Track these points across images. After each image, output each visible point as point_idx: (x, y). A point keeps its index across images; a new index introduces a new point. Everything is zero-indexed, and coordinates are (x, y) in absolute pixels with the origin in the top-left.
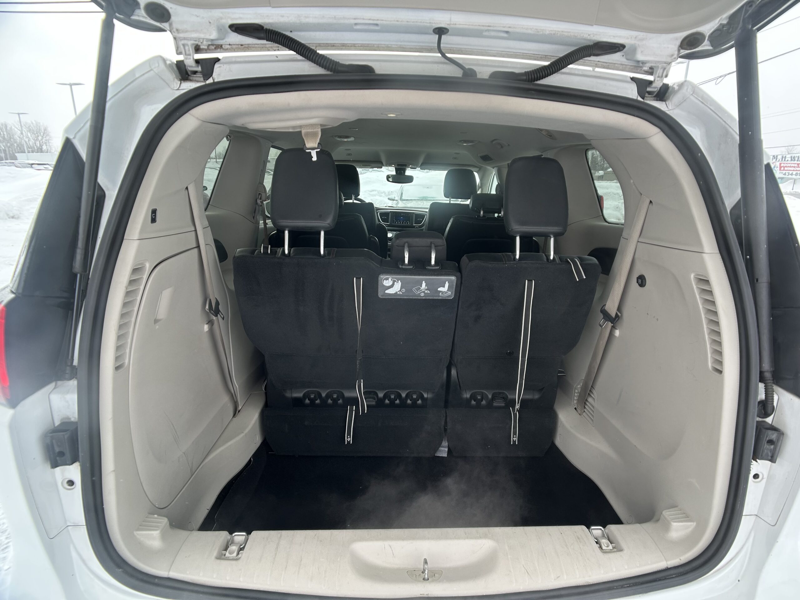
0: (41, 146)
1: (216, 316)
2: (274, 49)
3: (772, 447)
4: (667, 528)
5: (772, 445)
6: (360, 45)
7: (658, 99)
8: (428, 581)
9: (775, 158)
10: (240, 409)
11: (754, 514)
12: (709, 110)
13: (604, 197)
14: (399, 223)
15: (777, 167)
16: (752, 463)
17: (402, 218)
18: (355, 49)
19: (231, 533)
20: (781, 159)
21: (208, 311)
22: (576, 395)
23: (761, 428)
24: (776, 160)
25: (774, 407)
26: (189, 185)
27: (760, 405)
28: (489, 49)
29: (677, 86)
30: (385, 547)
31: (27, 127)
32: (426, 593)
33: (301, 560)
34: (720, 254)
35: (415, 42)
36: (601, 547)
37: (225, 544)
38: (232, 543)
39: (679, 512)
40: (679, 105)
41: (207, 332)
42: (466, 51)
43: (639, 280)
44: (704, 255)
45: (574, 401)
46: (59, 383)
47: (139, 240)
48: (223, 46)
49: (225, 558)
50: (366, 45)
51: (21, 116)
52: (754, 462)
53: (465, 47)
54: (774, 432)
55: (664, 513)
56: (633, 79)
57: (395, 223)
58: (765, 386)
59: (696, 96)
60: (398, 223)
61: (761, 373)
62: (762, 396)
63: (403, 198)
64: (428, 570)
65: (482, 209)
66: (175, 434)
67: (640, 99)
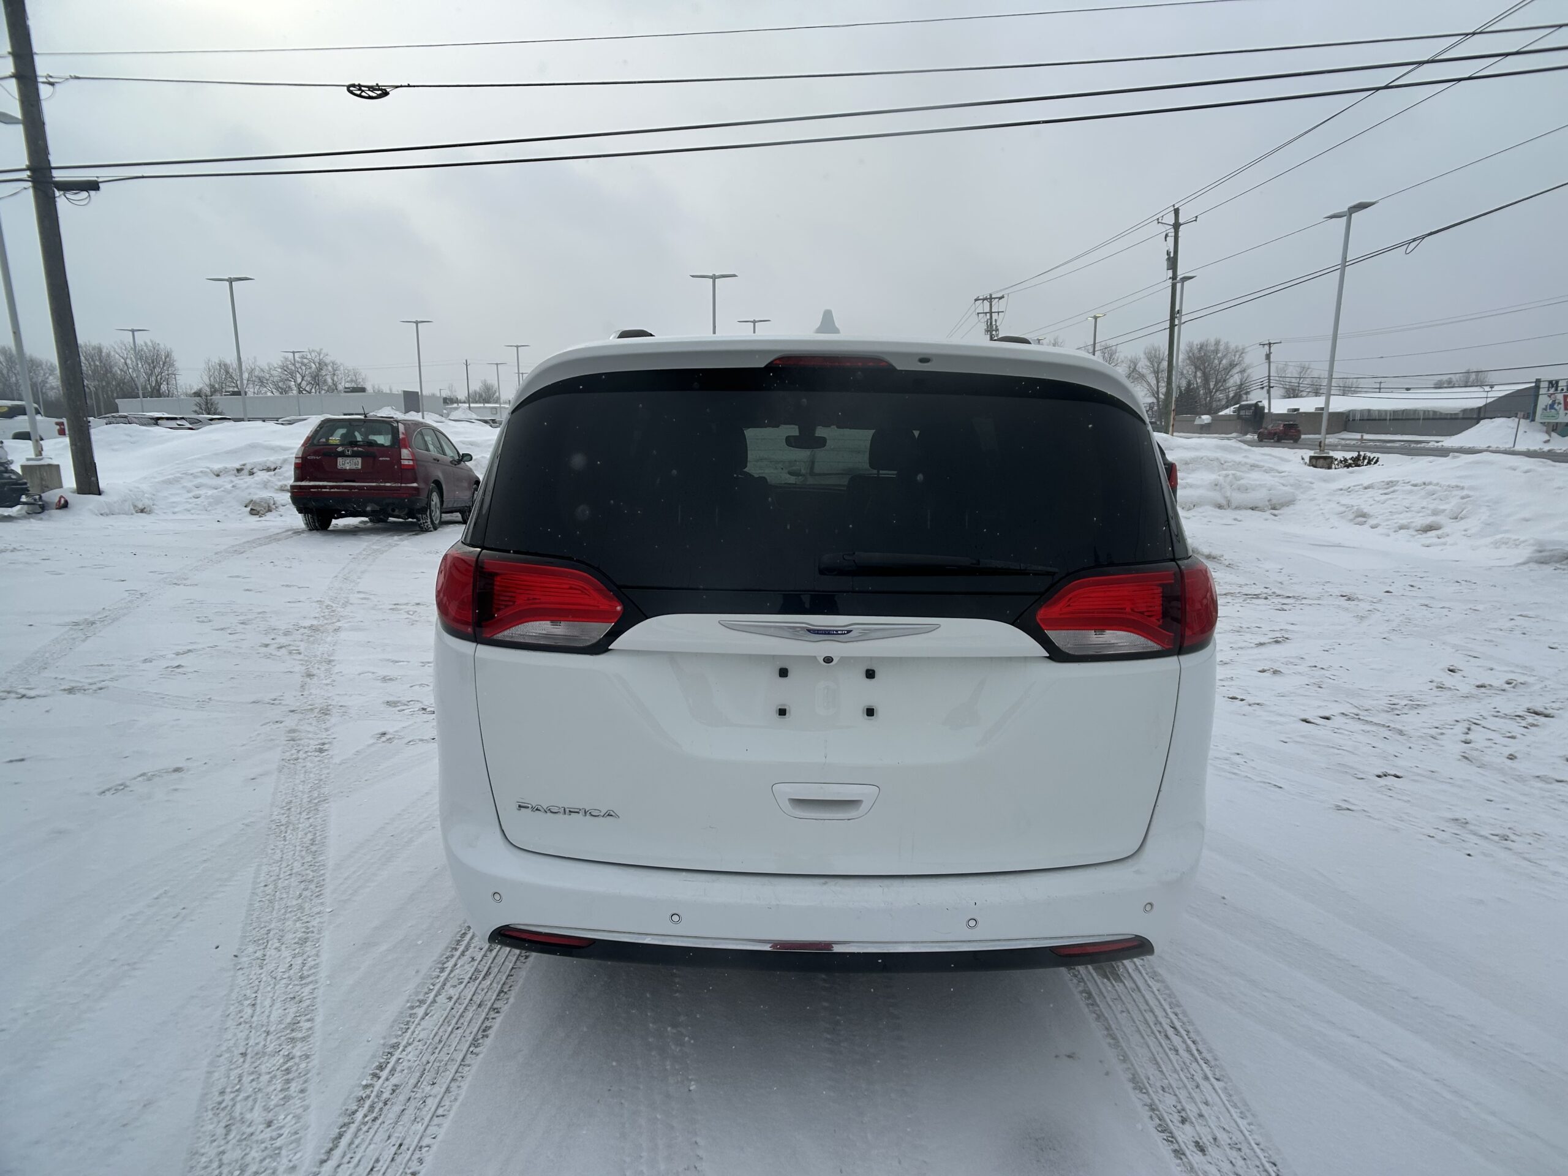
0: (159, 384)
9: (1553, 387)
15: (1559, 403)
31: (137, 351)
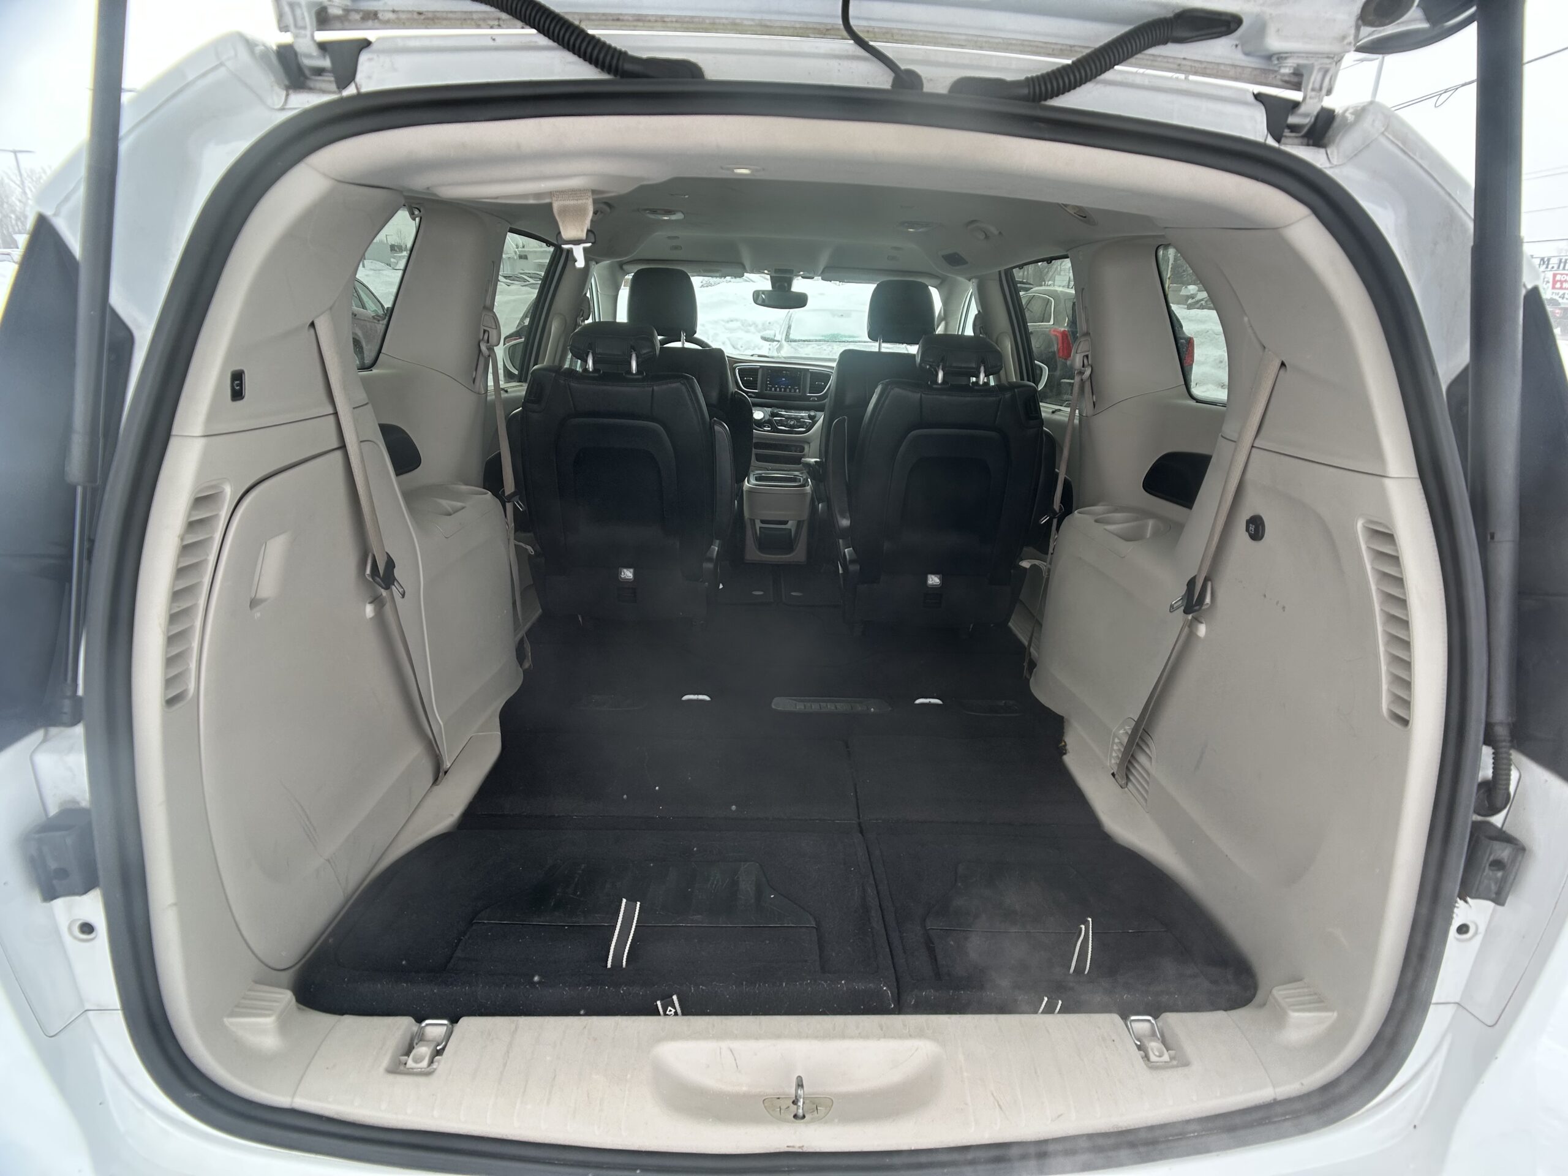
1: (387, 587)
2: (488, 25)
3: (1500, 874)
4: (1279, 1019)
5: (1499, 870)
6: (674, 20)
7: (1311, 142)
8: (802, 1121)
9: (1544, 264)
10: (448, 767)
11: (1453, 1001)
12: (1417, 168)
13: (1195, 339)
14: (778, 389)
15: (1548, 282)
16: (1457, 905)
17: (784, 379)
18: (664, 27)
19: (419, 1020)
20: (1556, 266)
21: (371, 579)
22: (1115, 747)
23: (1481, 835)
24: (1547, 267)
25: (1509, 794)
26: (318, 316)
27: (1482, 791)
28: (951, 30)
29: (1352, 114)
30: (720, 1053)
31: (34, 179)
32: (798, 1144)
33: (555, 1076)
34: (1419, 481)
35: (794, 14)
36: (1146, 1057)
37: (407, 1044)
38: (421, 1040)
39: (1306, 990)
40: (1353, 157)
41: (371, 619)
42: (902, 35)
43: (1251, 525)
44: (1387, 481)
45: (1110, 760)
46: (53, 731)
47: (206, 438)
48: (380, 15)
49: (405, 1069)
50: (687, 19)
51: (19, 155)
52: (1460, 903)
53: (900, 26)
54: (1505, 844)
55: (1275, 992)
56: (1258, 97)
57: (771, 390)
58: (1493, 753)
59: (1391, 137)
60: (776, 390)
61: (1489, 727)
62: (1486, 771)
63: (792, 337)
64: (803, 1099)
65: (941, 367)
66: (306, 825)
67: (1271, 142)
